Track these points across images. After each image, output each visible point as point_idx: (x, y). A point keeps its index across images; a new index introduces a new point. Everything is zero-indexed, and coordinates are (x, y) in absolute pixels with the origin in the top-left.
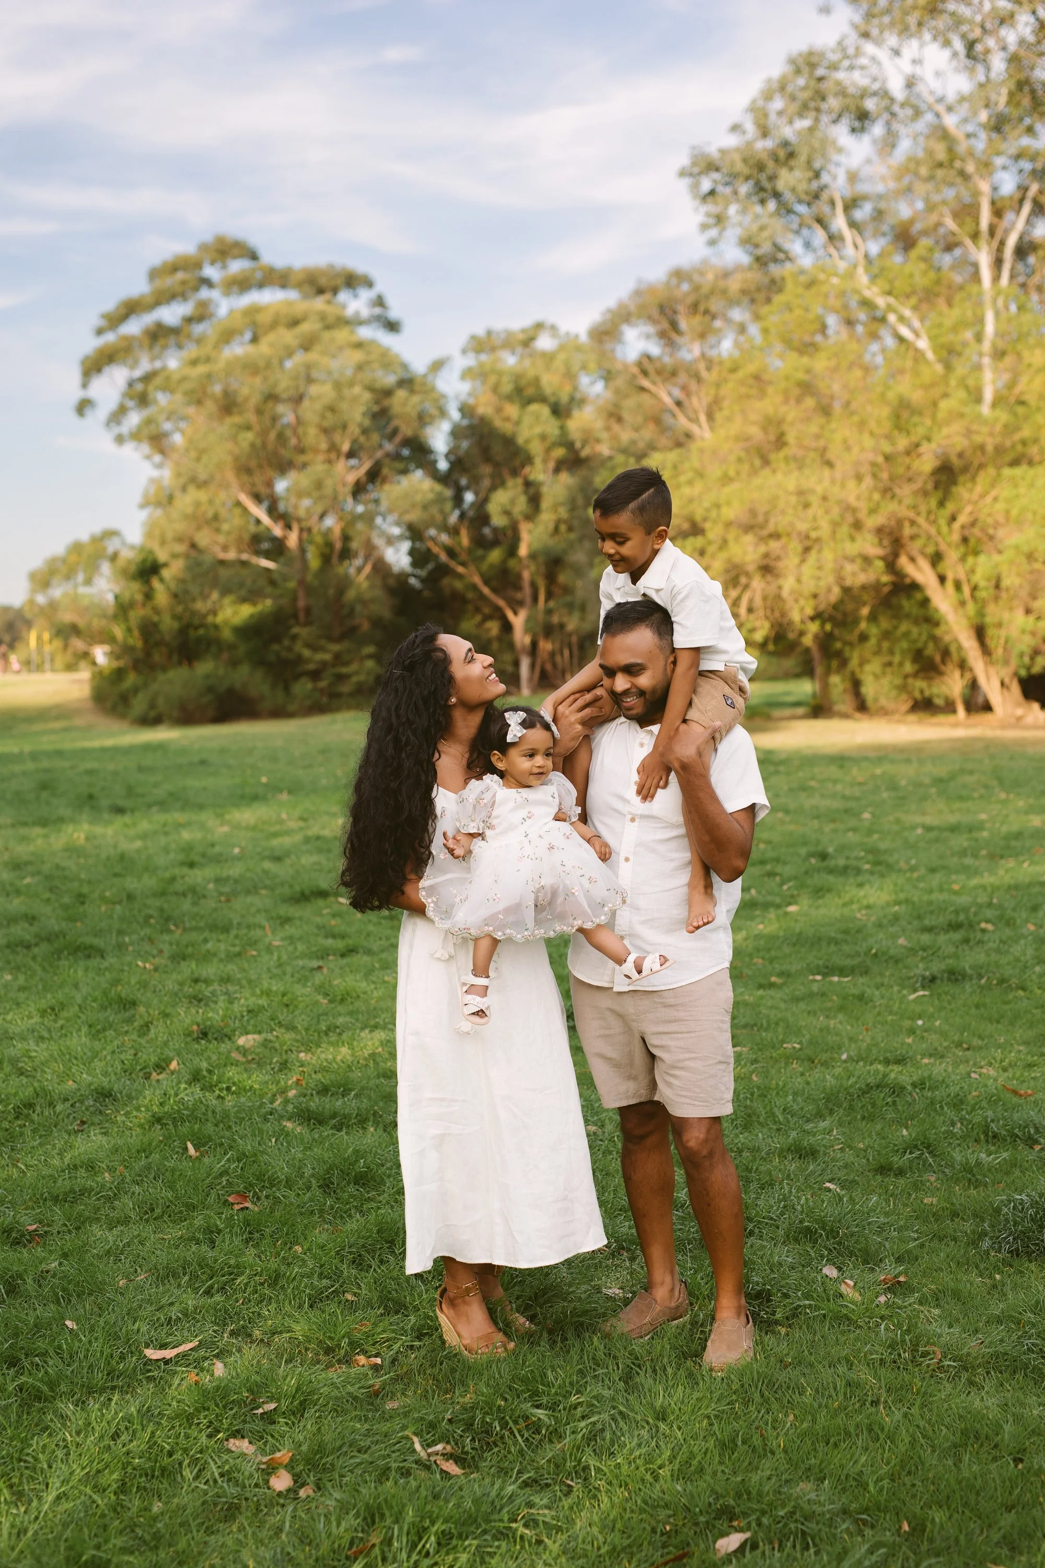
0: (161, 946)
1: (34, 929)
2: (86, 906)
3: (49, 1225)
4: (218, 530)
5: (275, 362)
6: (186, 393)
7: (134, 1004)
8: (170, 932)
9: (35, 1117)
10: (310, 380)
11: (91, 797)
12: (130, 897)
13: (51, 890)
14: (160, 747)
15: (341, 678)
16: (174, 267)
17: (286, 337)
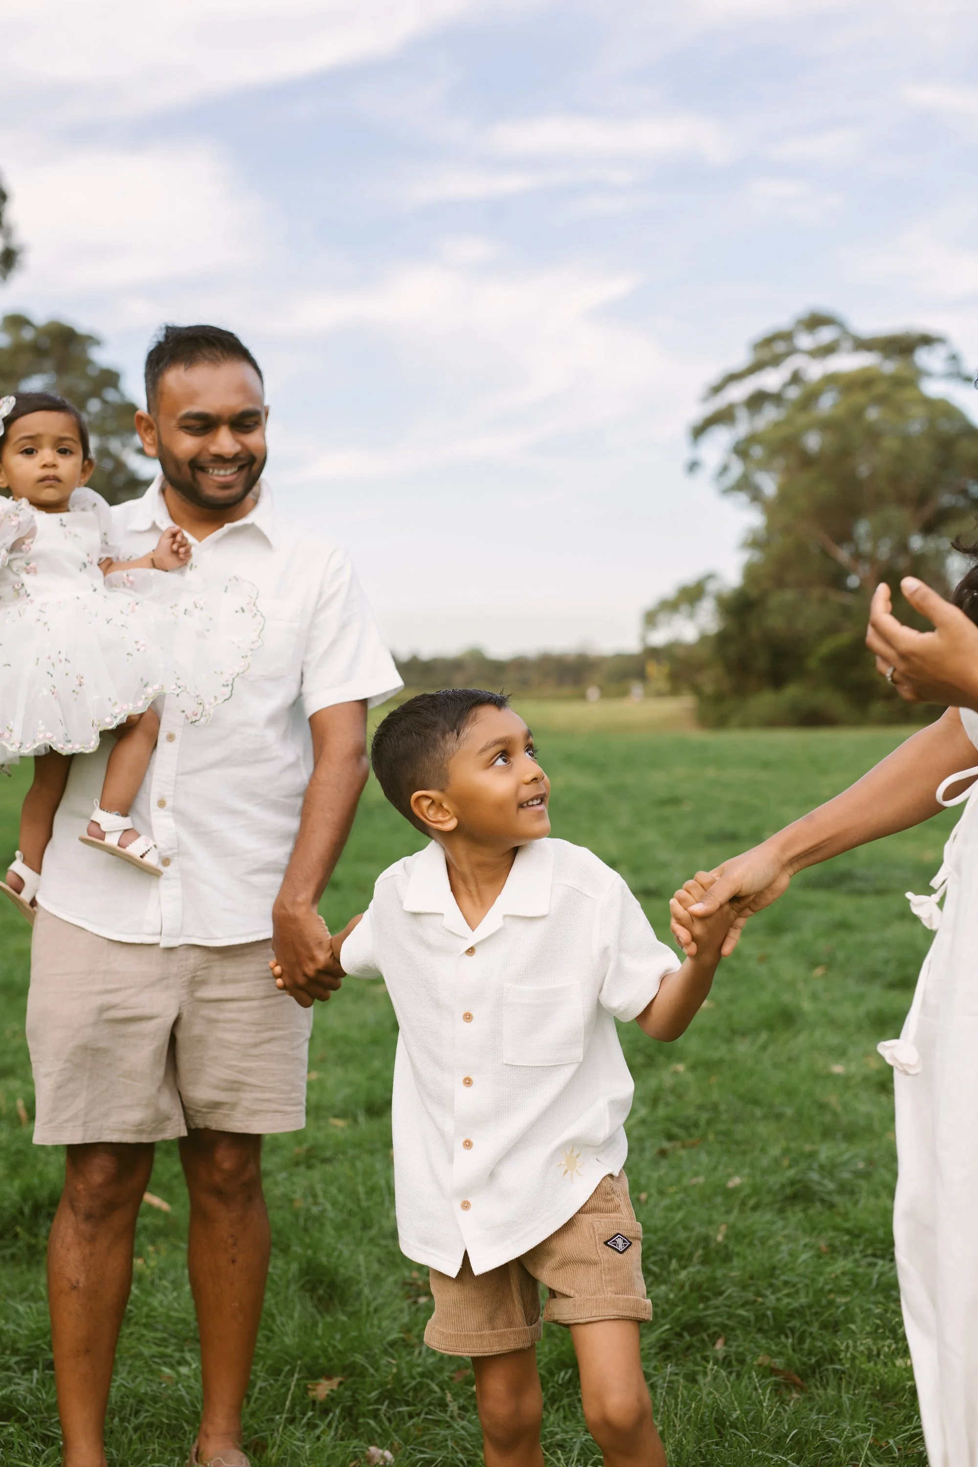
17: (859, 398)
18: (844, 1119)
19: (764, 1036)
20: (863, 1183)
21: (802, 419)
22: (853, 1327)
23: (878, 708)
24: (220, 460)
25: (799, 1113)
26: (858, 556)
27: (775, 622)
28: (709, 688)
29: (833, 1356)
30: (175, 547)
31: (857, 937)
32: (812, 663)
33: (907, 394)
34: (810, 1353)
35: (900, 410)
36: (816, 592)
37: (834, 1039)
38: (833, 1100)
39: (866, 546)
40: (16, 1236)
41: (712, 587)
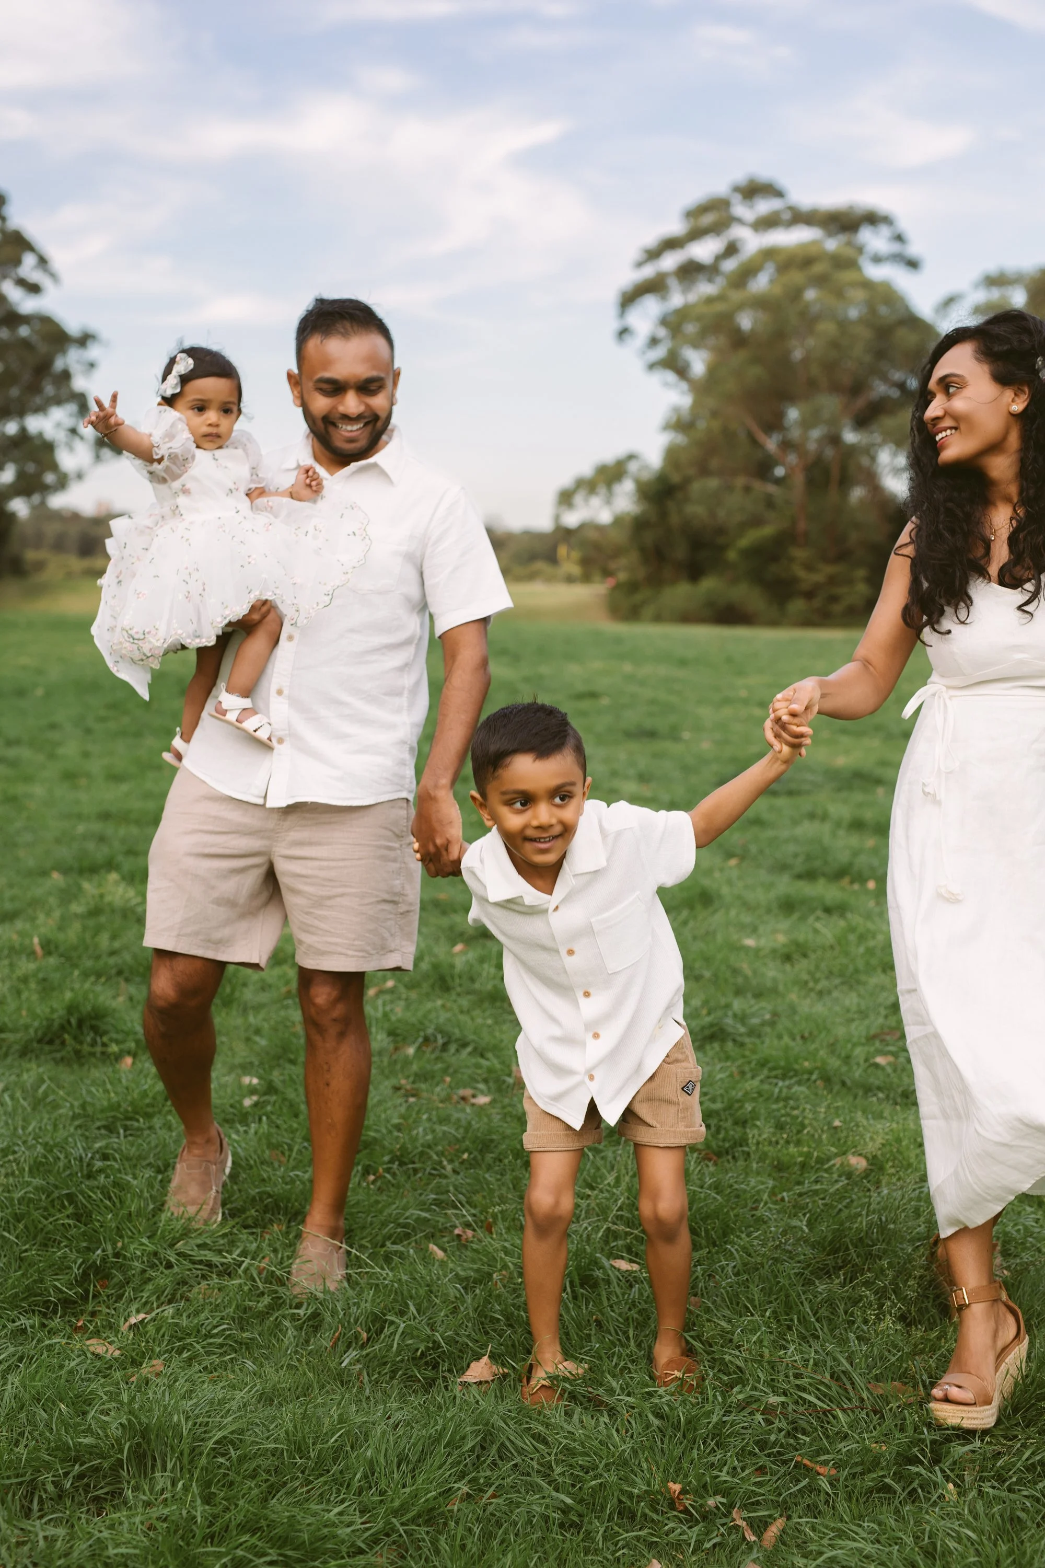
15: (834, 599)
16: (708, 207)
17: (797, 277)
18: (754, 982)
19: (685, 913)
20: (768, 1029)
21: (736, 296)
22: (758, 1123)
23: (797, 606)
24: (347, 418)
25: (715, 975)
26: (786, 445)
27: (696, 510)
28: (622, 576)
29: (743, 1141)
30: (308, 481)
31: (770, 833)
32: (732, 555)
33: (847, 276)
34: (724, 1140)
35: (839, 293)
36: (740, 481)
37: (747, 918)
38: (746, 968)
39: (795, 434)
40: (63, 1043)
41: (633, 467)
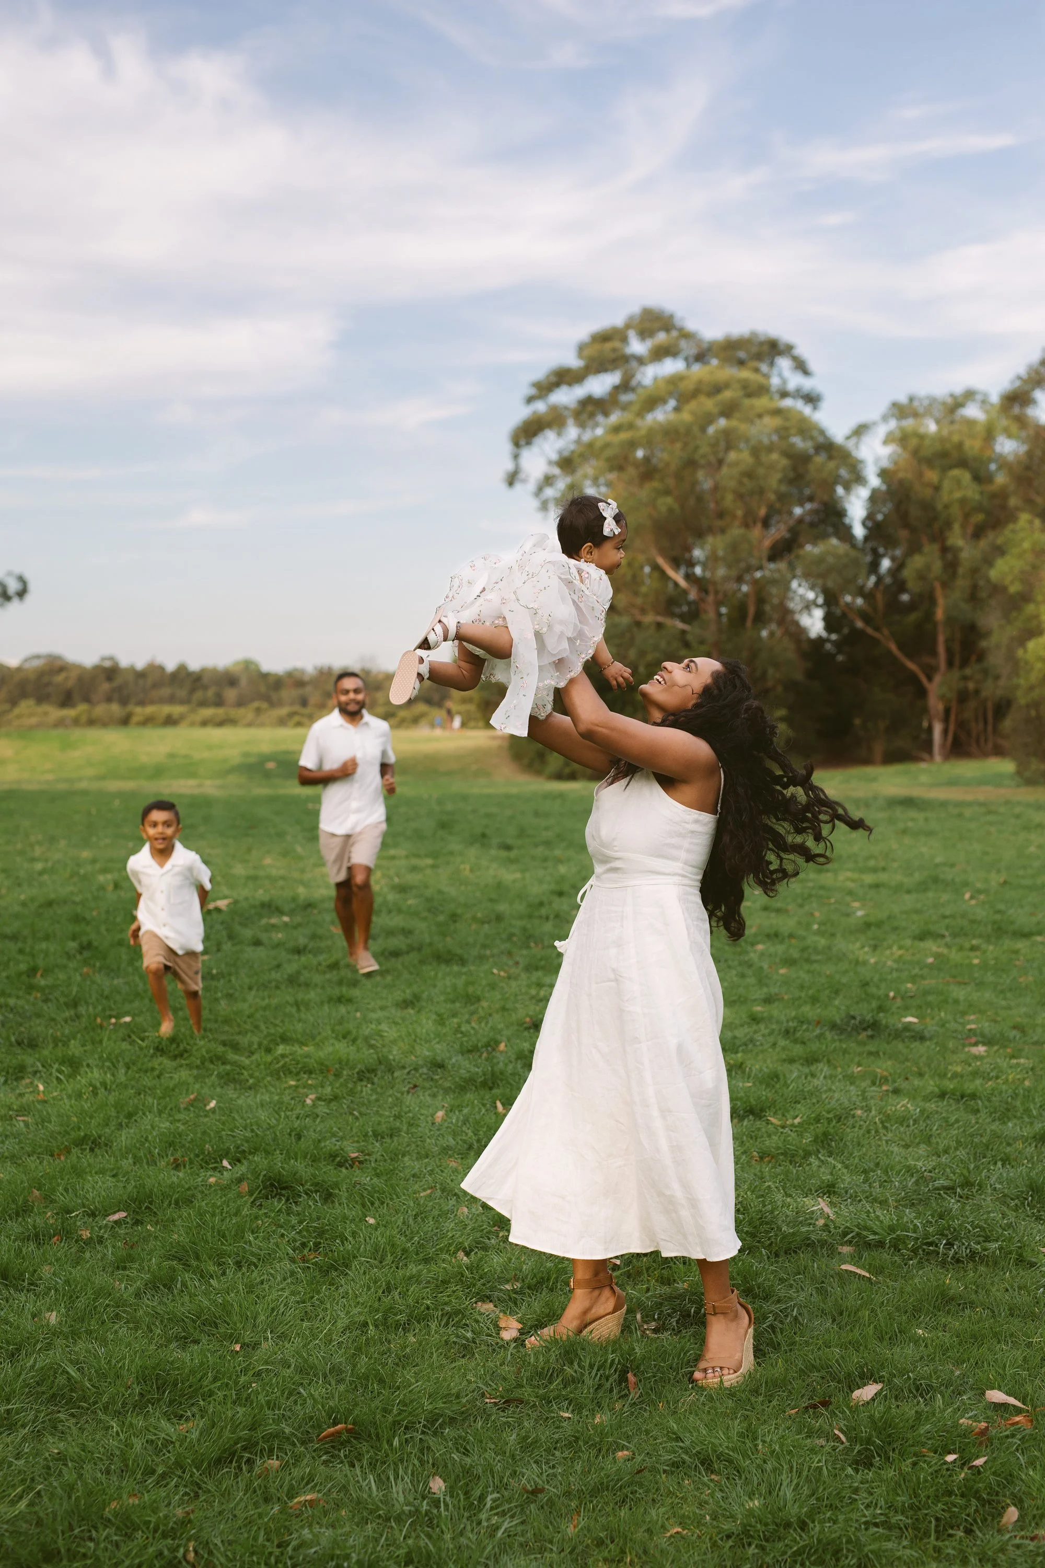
0: (518, 959)
1: (409, 941)
2: (458, 925)
3: (369, 1155)
4: (636, 594)
5: (696, 429)
6: (608, 460)
7: (478, 999)
8: (528, 947)
9: (376, 1080)
10: (729, 447)
11: (484, 835)
12: (499, 918)
13: (429, 910)
14: (561, 796)
16: (603, 337)
17: (706, 404)
33: (758, 403)
36: (650, 619)
